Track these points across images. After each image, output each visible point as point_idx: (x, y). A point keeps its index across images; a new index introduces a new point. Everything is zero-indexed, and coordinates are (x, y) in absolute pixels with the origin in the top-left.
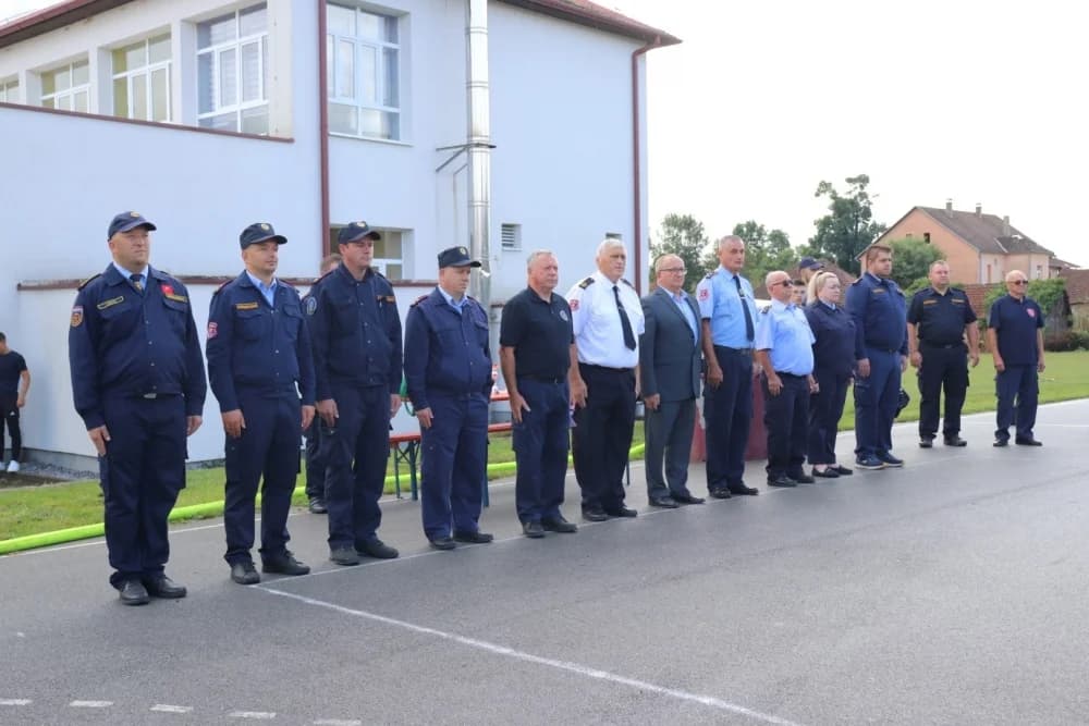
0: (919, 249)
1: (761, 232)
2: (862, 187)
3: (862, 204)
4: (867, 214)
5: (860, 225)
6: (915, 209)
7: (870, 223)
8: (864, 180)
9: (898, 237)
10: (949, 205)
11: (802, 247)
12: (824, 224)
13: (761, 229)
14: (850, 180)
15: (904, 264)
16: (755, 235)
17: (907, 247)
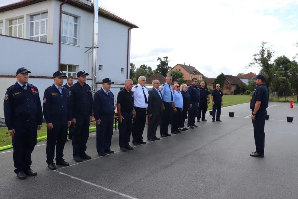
0: (178, 72)
2: (166, 59)
3: (166, 62)
4: (167, 64)
5: (166, 67)
6: (178, 64)
7: (168, 66)
8: (167, 58)
9: (174, 70)
10: (184, 64)
11: (154, 70)
12: (159, 66)
13: (146, 66)
14: (164, 58)
15: (175, 75)
16: (145, 68)
17: (176, 72)
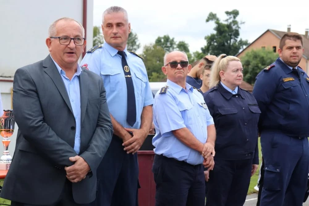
0: (269, 56)
1: (172, 42)
2: (235, 17)
3: (234, 27)
4: (237, 34)
5: (232, 40)
6: (268, 31)
7: (238, 39)
8: (235, 13)
9: (257, 48)
10: (289, 29)
11: (197, 53)
12: (211, 39)
13: (173, 40)
14: (227, 13)
15: (260, 65)
16: (169, 44)
17: (262, 54)
